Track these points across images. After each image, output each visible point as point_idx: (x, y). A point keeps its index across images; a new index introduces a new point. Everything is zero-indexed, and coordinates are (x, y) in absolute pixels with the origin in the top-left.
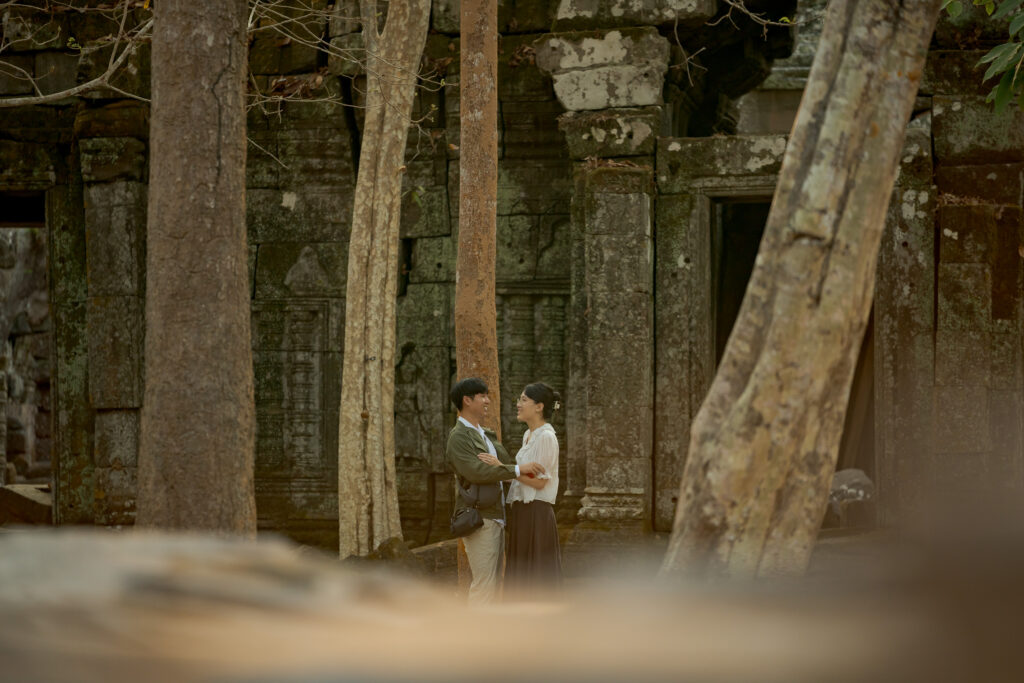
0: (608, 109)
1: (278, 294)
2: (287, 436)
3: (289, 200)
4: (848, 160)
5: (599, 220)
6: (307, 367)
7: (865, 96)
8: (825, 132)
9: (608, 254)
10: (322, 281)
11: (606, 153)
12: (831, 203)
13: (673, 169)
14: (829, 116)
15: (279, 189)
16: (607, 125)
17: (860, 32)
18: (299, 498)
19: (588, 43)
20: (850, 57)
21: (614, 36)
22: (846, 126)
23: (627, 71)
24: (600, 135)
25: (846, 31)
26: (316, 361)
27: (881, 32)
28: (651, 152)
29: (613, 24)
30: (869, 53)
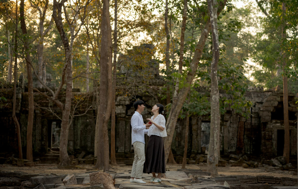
0: (121, 113)
1: (86, 130)
2: (87, 144)
3: (88, 121)
4: (171, 128)
5: (120, 124)
6: (89, 137)
7: (172, 123)
8: (169, 126)
9: (121, 127)
10: (91, 128)
11: (121, 117)
12: (169, 132)
13: (127, 119)
14: (169, 125)
15: (87, 119)
16: (121, 115)
17: (172, 118)
18: (88, 149)
19: (118, 107)
20: (171, 120)
21: (121, 106)
22: (171, 125)
23: (122, 109)
24: (120, 116)
25: (171, 117)
26: (90, 136)
27: (174, 118)
28: (125, 117)
29: (121, 105)
30: (173, 119)
